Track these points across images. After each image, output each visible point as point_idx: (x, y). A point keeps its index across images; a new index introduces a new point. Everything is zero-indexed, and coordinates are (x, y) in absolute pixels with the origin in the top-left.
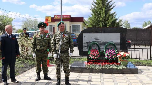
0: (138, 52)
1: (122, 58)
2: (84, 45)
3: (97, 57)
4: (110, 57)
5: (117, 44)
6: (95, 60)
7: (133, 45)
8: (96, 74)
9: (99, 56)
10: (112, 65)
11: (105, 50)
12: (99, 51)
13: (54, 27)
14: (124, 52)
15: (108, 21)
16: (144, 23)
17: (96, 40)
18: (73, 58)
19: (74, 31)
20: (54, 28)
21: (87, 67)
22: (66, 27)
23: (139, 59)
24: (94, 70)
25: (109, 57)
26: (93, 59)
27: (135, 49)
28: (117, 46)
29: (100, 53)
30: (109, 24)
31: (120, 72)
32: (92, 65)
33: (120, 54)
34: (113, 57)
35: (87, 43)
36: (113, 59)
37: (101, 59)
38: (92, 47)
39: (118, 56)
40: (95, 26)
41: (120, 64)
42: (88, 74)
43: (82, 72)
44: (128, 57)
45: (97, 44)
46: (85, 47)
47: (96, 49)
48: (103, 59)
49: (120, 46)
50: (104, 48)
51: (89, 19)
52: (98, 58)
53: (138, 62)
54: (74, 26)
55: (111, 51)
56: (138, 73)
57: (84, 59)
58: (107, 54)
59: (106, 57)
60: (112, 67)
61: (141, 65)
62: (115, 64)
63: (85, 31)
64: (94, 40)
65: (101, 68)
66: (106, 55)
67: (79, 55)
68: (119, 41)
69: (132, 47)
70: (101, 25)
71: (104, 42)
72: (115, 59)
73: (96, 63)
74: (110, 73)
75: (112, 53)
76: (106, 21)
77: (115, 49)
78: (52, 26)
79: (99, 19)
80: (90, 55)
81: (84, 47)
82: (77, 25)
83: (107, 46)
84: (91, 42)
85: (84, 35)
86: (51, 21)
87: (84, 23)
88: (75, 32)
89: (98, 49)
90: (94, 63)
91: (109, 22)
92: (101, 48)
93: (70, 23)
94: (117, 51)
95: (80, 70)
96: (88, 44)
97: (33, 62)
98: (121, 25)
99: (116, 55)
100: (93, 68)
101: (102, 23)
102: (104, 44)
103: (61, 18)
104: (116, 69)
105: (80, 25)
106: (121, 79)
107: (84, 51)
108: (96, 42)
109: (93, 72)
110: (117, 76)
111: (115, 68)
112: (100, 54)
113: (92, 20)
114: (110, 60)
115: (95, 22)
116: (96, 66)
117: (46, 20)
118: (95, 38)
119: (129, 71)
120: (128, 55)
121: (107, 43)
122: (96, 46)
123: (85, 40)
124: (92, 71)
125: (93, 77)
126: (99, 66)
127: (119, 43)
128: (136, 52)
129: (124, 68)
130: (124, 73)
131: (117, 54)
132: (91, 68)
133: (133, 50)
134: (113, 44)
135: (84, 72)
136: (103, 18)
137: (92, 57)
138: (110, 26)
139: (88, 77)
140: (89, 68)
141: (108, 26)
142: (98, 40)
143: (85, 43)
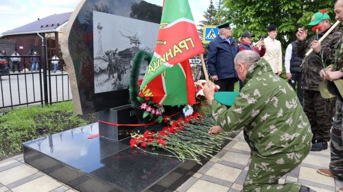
2: (99, 64)
6: (160, 118)
17: (134, 45)
35: (107, 54)
38: (122, 72)
46: (102, 71)
80: (144, 106)
81: (98, 74)
84: (120, 53)
96: (110, 60)
107: (97, 90)
118: (132, 35)
123: (100, 41)
142: (139, 43)
143: (101, 56)
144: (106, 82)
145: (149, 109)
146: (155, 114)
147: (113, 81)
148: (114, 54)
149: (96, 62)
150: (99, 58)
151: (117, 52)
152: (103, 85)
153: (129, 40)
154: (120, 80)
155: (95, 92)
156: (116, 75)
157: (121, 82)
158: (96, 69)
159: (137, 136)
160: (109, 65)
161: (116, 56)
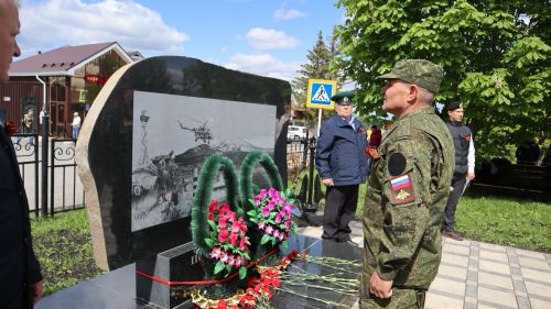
2: (140, 181)
6: (243, 270)
17: (201, 142)
35: (155, 162)
46: (145, 192)
80: (216, 253)
81: (138, 198)
84: (178, 158)
85: (143, 101)
94: (289, 190)
96: (160, 172)
107: (136, 225)
118: (197, 126)
121: (241, 154)
123: (143, 142)
142: (209, 138)
143: (145, 166)
144: (151, 209)
145: (225, 258)
146: (234, 266)
147: (163, 206)
148: (167, 161)
149: (135, 178)
150: (141, 171)
151: (173, 157)
152: (146, 216)
153: (193, 133)
154: (176, 203)
155: (133, 230)
156: (169, 196)
157: (178, 207)
158: (136, 190)
159: (202, 301)
160: (158, 180)
161: (171, 164)
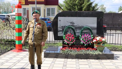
0: (114, 37)
1: (98, 43)
2: (59, 29)
3: (72, 41)
4: (86, 42)
5: (94, 29)
6: (70, 45)
7: (109, 30)
8: (71, 59)
9: (74, 41)
10: (88, 50)
11: (81, 35)
12: (74, 36)
13: (28, 9)
14: (100, 37)
15: (84, 4)
16: (120, 7)
17: (72, 24)
18: (47, 43)
19: (48, 14)
20: (28, 11)
21: (62, 52)
22: (40, 10)
23: (115, 44)
24: (69, 56)
25: (84, 42)
26: (68, 44)
27: (111, 34)
28: (93, 31)
29: (75, 37)
30: (85, 7)
31: (96, 58)
32: (67, 50)
33: (96, 39)
34: (89, 42)
35: (62, 27)
36: (89, 43)
37: (77, 45)
38: (67, 32)
39: (94, 41)
40: (70, 10)
41: (96, 50)
42: (63, 60)
43: (57, 58)
44: (104, 43)
45: (72, 29)
46: (60, 31)
47: (72, 34)
48: (78, 44)
49: (96, 31)
50: (80, 32)
51: (64, 2)
52: (73, 43)
53: (114, 47)
54: (49, 10)
55: (87, 36)
56: (114, 59)
57: (59, 44)
58: (83, 39)
59: (81, 42)
60: (88, 52)
61: (117, 51)
62: (91, 49)
63: (60, 15)
64: (70, 24)
65: (76, 53)
66: (81, 39)
67: (53, 40)
68: (95, 25)
69: (108, 31)
70: (76, 8)
71: (80, 26)
72: (90, 44)
73: (71, 49)
74: (86, 59)
75: (88, 38)
76: (81, 4)
77: (91, 33)
78: (26, 9)
79: (74, 3)
80: (65, 40)
81: (59, 31)
82: (52, 9)
83: (82, 31)
84: (66, 26)
85: (59, 18)
86: (24, 4)
87: (59, 6)
88: (50, 16)
89: (73, 33)
90: (69, 48)
91: (84, 6)
92: (76, 32)
93: (45, 6)
94: (92, 35)
95: (55, 55)
97: (5, 47)
98: (97, 10)
99: (92, 40)
100: (68, 54)
101: (78, 7)
102: (80, 28)
103: (35, 1)
104: (93, 55)
105: (54, 8)
106: (97, 65)
107: (59, 35)
108: (71, 27)
109: (69, 57)
110: (93, 62)
111: (91, 54)
112: (76, 39)
113: (67, 3)
114: (85, 45)
115: (70, 6)
116: (71, 51)
117: (20, 2)
118: (71, 22)
119: (105, 56)
120: (104, 40)
121: (83, 27)
122: (72, 30)
123: (60, 24)
124: (67, 56)
125: (68, 63)
126: (74, 52)
127: (95, 28)
128: (112, 36)
129: (100, 53)
130: (100, 59)
131: (94, 38)
132: (66, 54)
133: (109, 35)
134: (88, 29)
135: (59, 58)
136: (78, 2)
137: (67, 42)
138: (85, 10)
139: (63, 63)
140: (64, 53)
141: (83, 10)
142: (74, 24)
143: (60, 27)
144: (61, 34)
150: (60, 28)
160: (63, 29)
161: (65, 27)
